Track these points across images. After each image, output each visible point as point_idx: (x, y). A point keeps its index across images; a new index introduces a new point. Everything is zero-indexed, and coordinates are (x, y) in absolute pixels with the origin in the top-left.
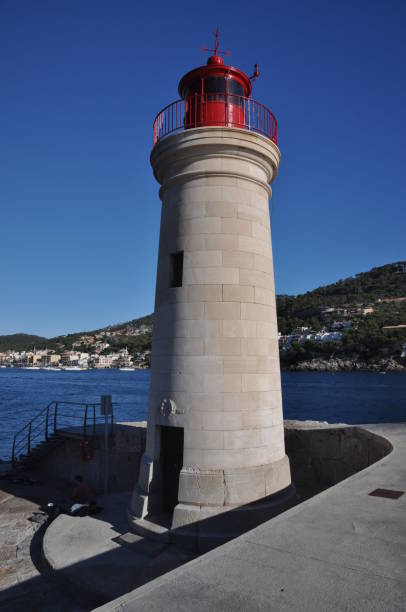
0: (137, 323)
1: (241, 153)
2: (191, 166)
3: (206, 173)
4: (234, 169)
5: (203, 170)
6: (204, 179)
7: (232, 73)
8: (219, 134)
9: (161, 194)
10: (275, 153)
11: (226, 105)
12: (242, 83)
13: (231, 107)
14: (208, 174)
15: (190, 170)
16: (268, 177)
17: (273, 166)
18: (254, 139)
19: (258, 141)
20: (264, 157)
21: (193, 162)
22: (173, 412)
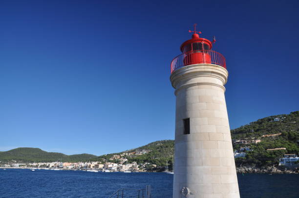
1: (212, 74)
2: (190, 81)
3: (198, 83)
4: (210, 82)
5: (196, 82)
6: (197, 86)
7: (204, 41)
8: (203, 67)
9: (176, 93)
10: (226, 73)
11: (203, 54)
12: (209, 45)
14: (199, 84)
15: (189, 83)
16: (223, 82)
17: (225, 79)
18: (218, 68)
19: (220, 69)
20: (222, 75)
21: (191, 79)
22: (189, 194)
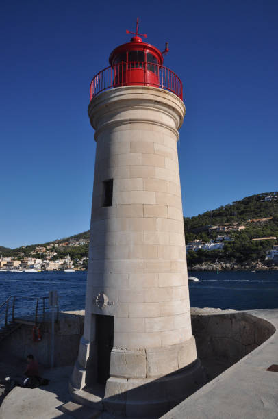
0: (77, 238)
1: (156, 106)
2: (118, 115)
3: (130, 120)
4: (152, 118)
5: (128, 118)
6: (129, 126)
7: (149, 48)
8: (140, 91)
9: (96, 137)
10: (181, 106)
11: (145, 72)
12: (157, 56)
13: (148, 73)
14: (132, 121)
15: (118, 118)
16: (176, 124)
17: (180, 116)
18: (166, 96)
19: (170, 97)
20: (173, 109)
21: (119, 113)
22: (105, 304)
